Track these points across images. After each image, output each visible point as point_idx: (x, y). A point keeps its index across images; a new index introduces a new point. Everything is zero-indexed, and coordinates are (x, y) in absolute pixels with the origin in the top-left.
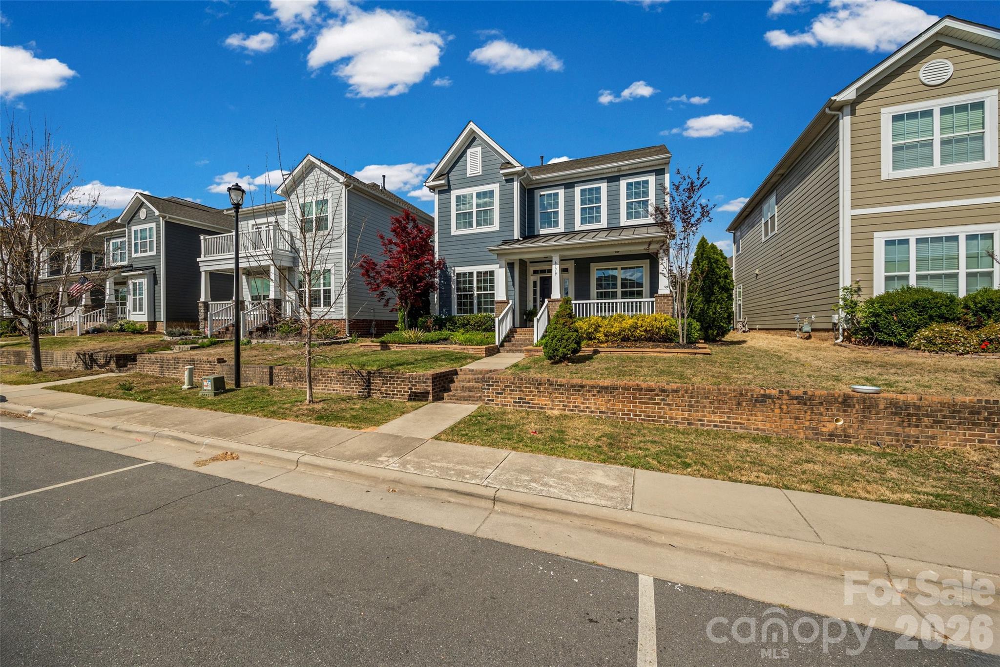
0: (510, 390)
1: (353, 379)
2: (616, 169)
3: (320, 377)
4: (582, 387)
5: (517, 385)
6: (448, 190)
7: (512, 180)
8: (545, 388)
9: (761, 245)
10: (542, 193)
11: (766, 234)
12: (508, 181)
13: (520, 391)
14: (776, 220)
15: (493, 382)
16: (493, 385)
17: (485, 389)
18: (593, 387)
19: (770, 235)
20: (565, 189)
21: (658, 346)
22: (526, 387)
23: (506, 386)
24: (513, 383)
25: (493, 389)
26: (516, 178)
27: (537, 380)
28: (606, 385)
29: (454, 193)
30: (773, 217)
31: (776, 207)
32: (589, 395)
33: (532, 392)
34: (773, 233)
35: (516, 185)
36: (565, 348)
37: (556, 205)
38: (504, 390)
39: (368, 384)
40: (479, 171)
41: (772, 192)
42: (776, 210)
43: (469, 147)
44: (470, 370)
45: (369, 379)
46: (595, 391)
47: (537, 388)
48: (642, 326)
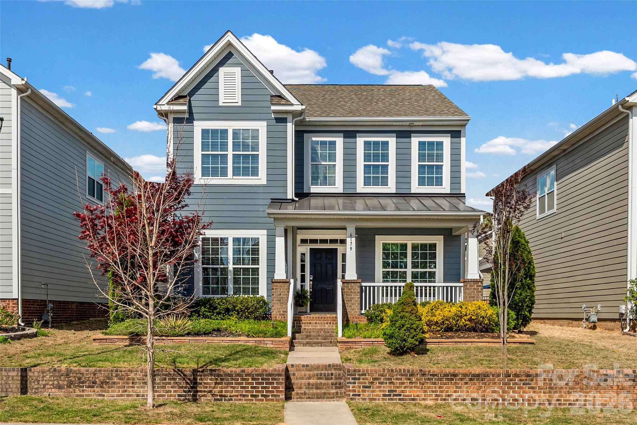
0: (379, 383)
1: (170, 379)
2: (408, 123)
3: (115, 380)
4: (455, 375)
5: (387, 376)
6: (191, 120)
7: (284, 120)
8: (417, 379)
9: (535, 221)
10: (314, 139)
11: (542, 210)
12: (278, 120)
13: (390, 383)
14: (556, 197)
15: (359, 375)
16: (359, 379)
17: (350, 383)
18: (465, 375)
19: (547, 213)
20: (344, 137)
21: (483, 337)
22: (397, 379)
23: (375, 379)
24: (382, 376)
25: (359, 383)
26: (290, 117)
27: (409, 371)
28: (477, 372)
29: (199, 126)
30: (551, 194)
31: (556, 183)
32: (461, 383)
33: (403, 383)
34: (551, 212)
35: (290, 128)
36: (412, 338)
37: (332, 157)
38: (372, 383)
39: (194, 384)
40: (237, 100)
41: (550, 165)
42: (556, 187)
43: (222, 63)
44: (303, 366)
45: (195, 379)
46: (467, 379)
47: (409, 379)
48: (466, 315)
